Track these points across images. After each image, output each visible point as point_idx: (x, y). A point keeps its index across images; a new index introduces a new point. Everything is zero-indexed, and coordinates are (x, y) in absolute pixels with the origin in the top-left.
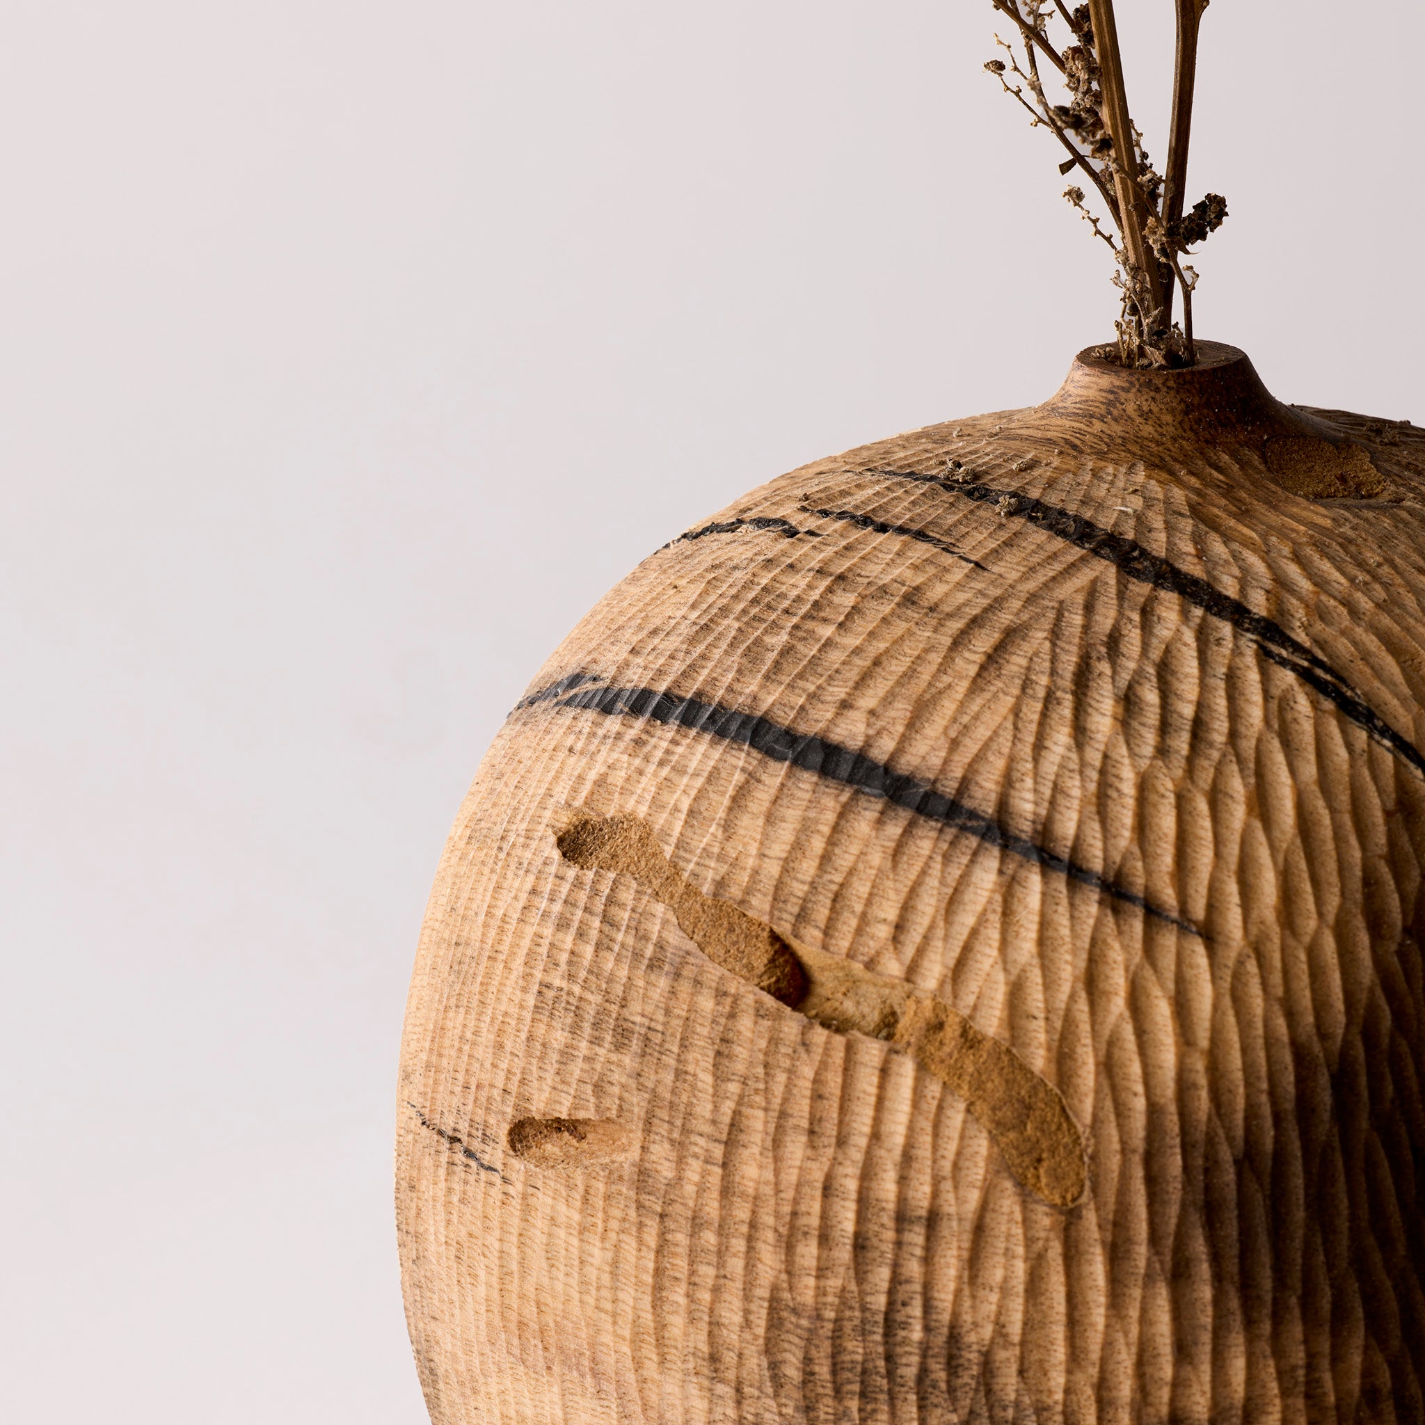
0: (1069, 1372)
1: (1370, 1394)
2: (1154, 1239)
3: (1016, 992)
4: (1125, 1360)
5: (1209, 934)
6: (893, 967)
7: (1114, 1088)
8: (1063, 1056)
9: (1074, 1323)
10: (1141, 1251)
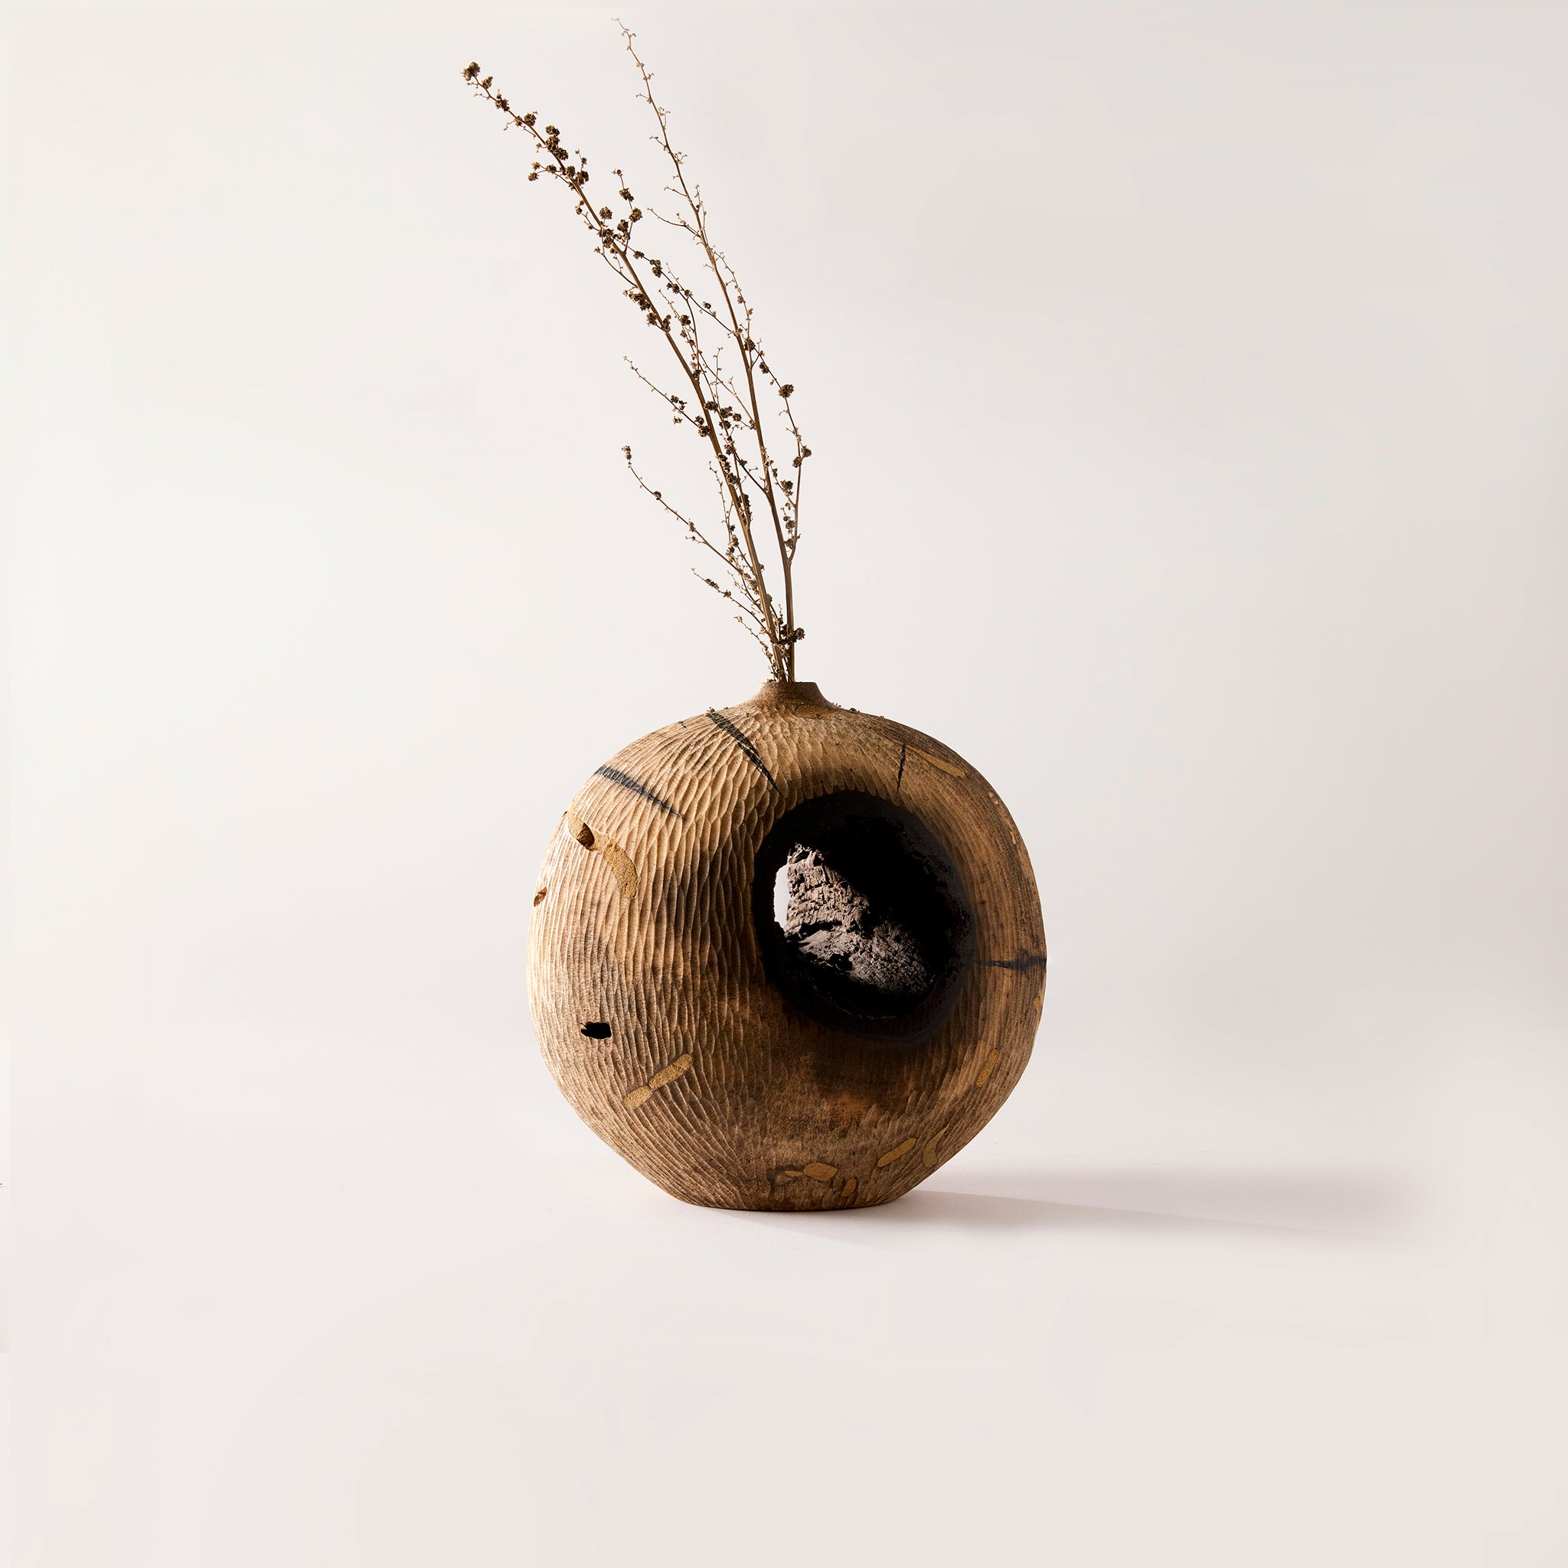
0: (627, 951)
1: (711, 963)
2: (653, 909)
3: (630, 834)
4: (642, 947)
5: (685, 819)
6: (605, 829)
7: (649, 863)
8: (637, 854)
9: (629, 935)
10: (649, 913)
